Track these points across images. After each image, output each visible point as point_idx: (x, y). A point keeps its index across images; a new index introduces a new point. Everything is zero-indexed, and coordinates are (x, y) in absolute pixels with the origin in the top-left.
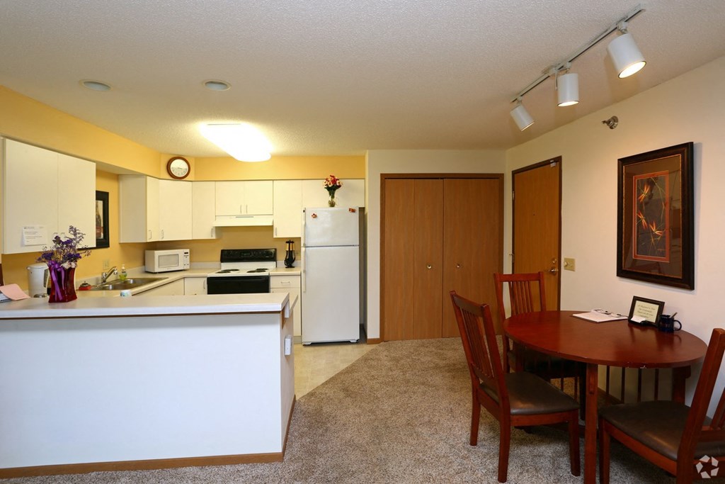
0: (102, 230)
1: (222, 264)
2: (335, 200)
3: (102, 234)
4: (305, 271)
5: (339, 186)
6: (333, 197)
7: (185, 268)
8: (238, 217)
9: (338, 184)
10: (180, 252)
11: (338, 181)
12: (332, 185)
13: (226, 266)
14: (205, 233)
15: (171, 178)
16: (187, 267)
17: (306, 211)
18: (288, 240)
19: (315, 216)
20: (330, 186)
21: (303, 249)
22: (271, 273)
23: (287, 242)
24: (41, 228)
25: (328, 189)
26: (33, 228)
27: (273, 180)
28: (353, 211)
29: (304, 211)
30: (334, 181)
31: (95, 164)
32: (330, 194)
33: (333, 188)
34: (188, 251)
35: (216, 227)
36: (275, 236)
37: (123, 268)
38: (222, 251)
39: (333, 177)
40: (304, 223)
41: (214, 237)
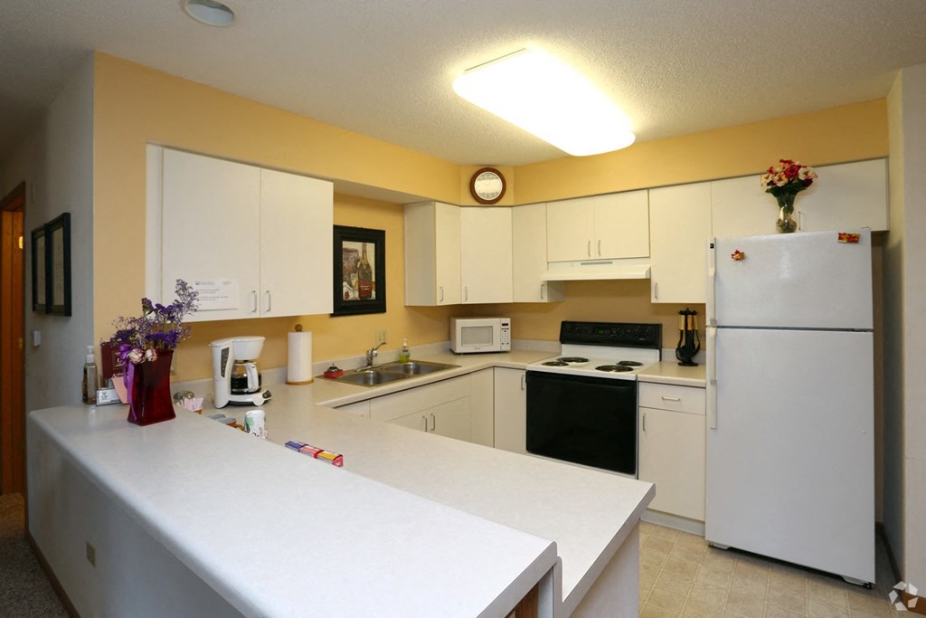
0: (374, 286)
1: (563, 345)
2: (794, 217)
3: (374, 293)
4: (714, 382)
5: (808, 182)
6: (789, 210)
7: (503, 349)
8: (585, 263)
9: (802, 177)
10: (496, 323)
11: (801, 171)
12: (785, 180)
13: (569, 350)
14: (531, 293)
15: (477, 204)
16: (507, 348)
17: (718, 246)
18: (684, 309)
19: (739, 256)
20: (780, 184)
21: (710, 332)
22: (642, 376)
23: (681, 313)
24: (226, 283)
25: (775, 191)
26: (211, 283)
27: (648, 189)
28: (852, 239)
29: (712, 246)
30: (792, 171)
31: (332, 184)
32: (781, 204)
33: (788, 188)
34: (507, 320)
35: (549, 282)
36: (654, 301)
37: (405, 345)
38: (564, 324)
39: (789, 162)
40: (711, 273)
41: (545, 300)
